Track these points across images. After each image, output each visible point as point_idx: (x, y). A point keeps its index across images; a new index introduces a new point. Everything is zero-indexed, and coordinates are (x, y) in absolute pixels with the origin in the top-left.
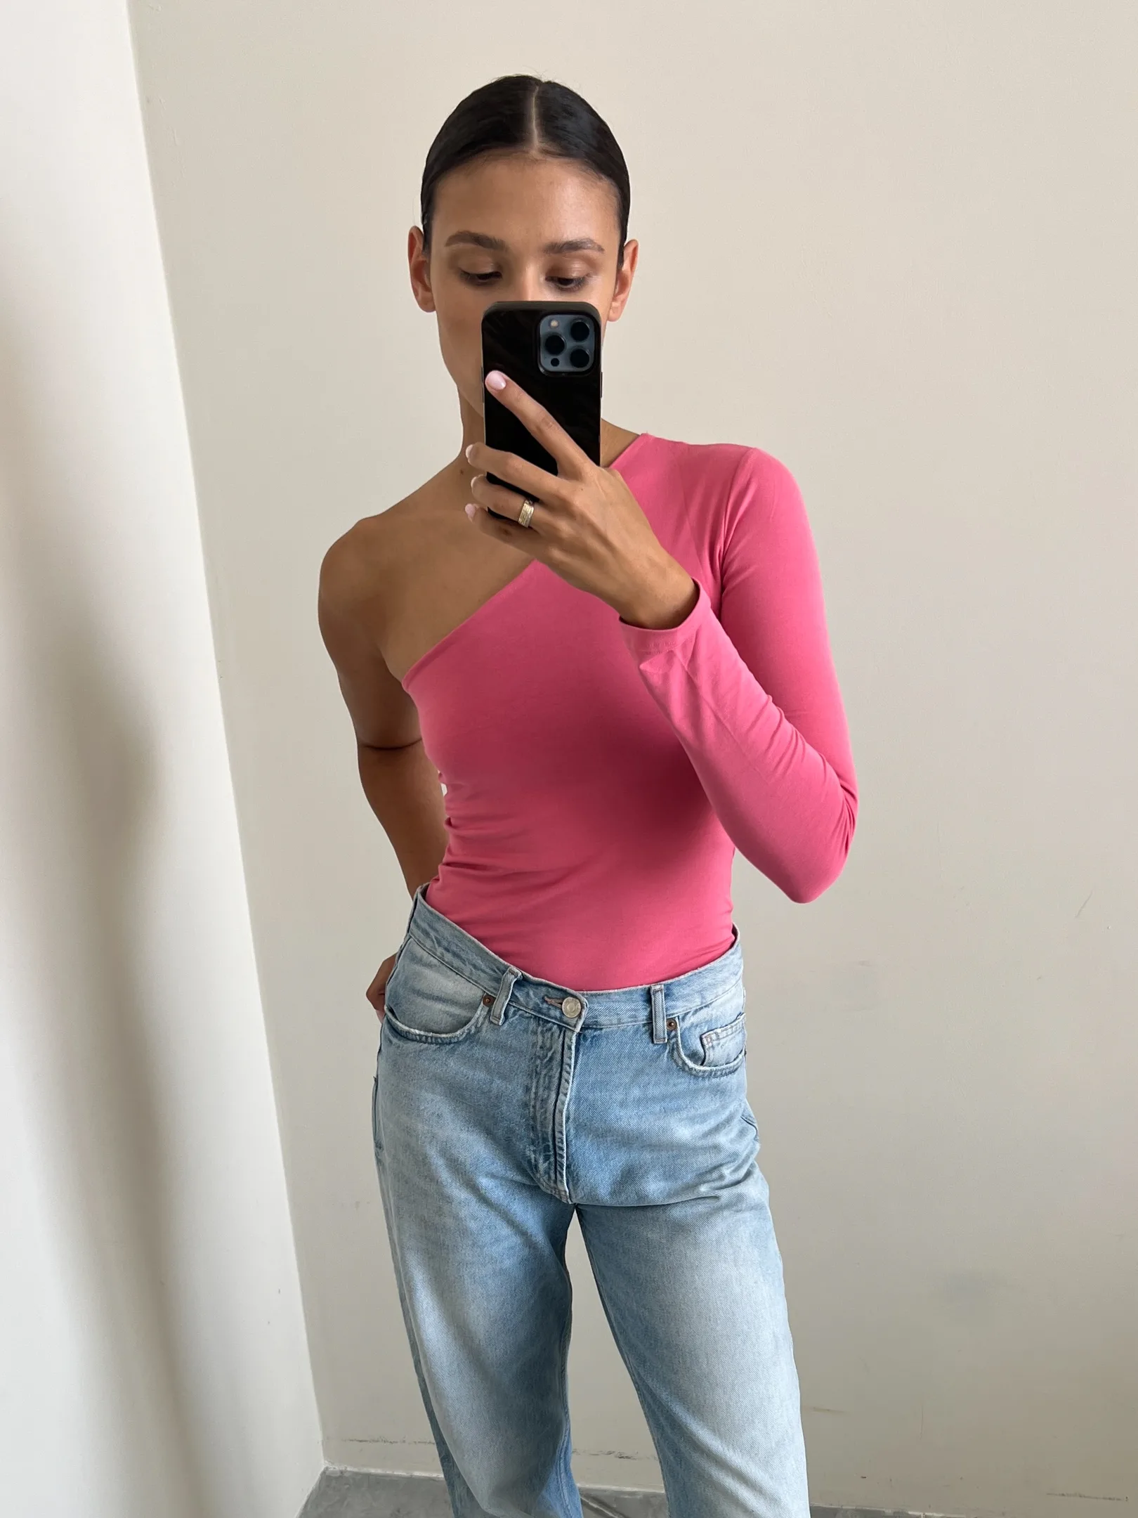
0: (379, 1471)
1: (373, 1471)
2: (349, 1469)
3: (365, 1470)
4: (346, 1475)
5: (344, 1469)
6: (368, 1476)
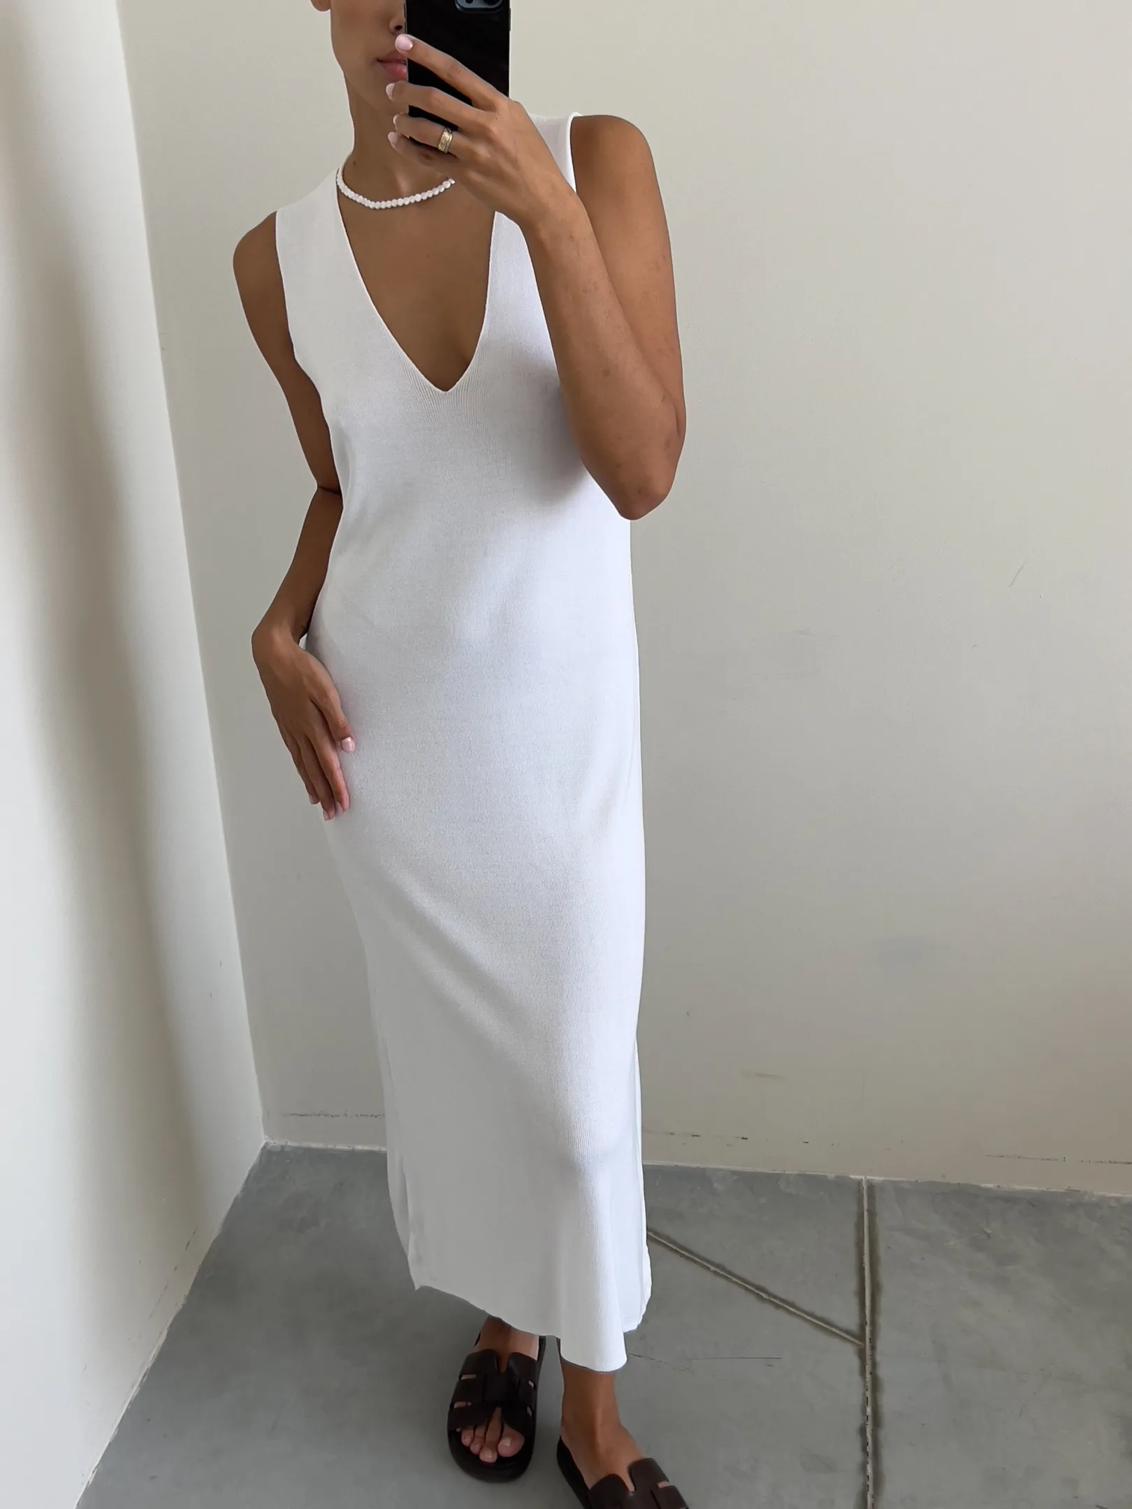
0: (320, 1145)
1: (314, 1145)
2: (289, 1144)
3: (305, 1144)
4: (287, 1150)
5: (283, 1143)
6: (309, 1150)
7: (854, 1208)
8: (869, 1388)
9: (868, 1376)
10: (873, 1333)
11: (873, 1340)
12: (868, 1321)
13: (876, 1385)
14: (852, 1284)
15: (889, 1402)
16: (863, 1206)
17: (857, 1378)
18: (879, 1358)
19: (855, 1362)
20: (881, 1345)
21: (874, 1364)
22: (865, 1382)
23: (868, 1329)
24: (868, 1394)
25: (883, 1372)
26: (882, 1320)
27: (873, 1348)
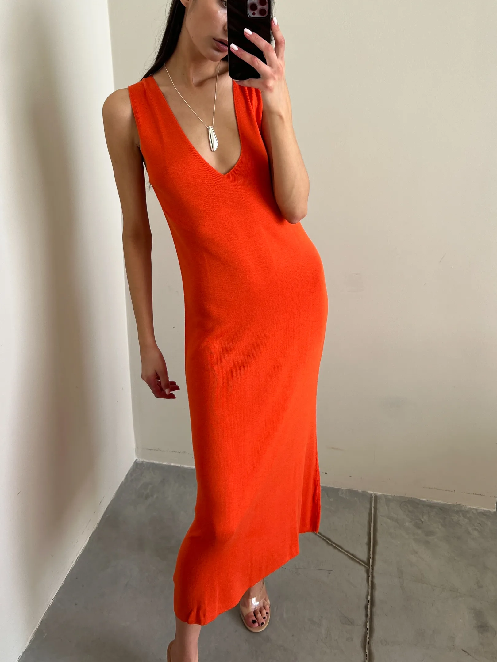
0: (157, 462)
1: (154, 462)
2: (144, 460)
4: (144, 463)
6: (152, 464)
7: (368, 506)
8: (370, 587)
9: (370, 582)
10: (373, 562)
11: (373, 566)
12: (371, 556)
13: (372, 587)
14: (366, 540)
15: (378, 594)
16: (372, 506)
17: (365, 582)
18: (375, 574)
19: (365, 575)
20: (376, 568)
21: (373, 577)
22: (368, 584)
23: (371, 560)
24: (369, 590)
25: (376, 581)
26: (377, 557)
27: (373, 569)
